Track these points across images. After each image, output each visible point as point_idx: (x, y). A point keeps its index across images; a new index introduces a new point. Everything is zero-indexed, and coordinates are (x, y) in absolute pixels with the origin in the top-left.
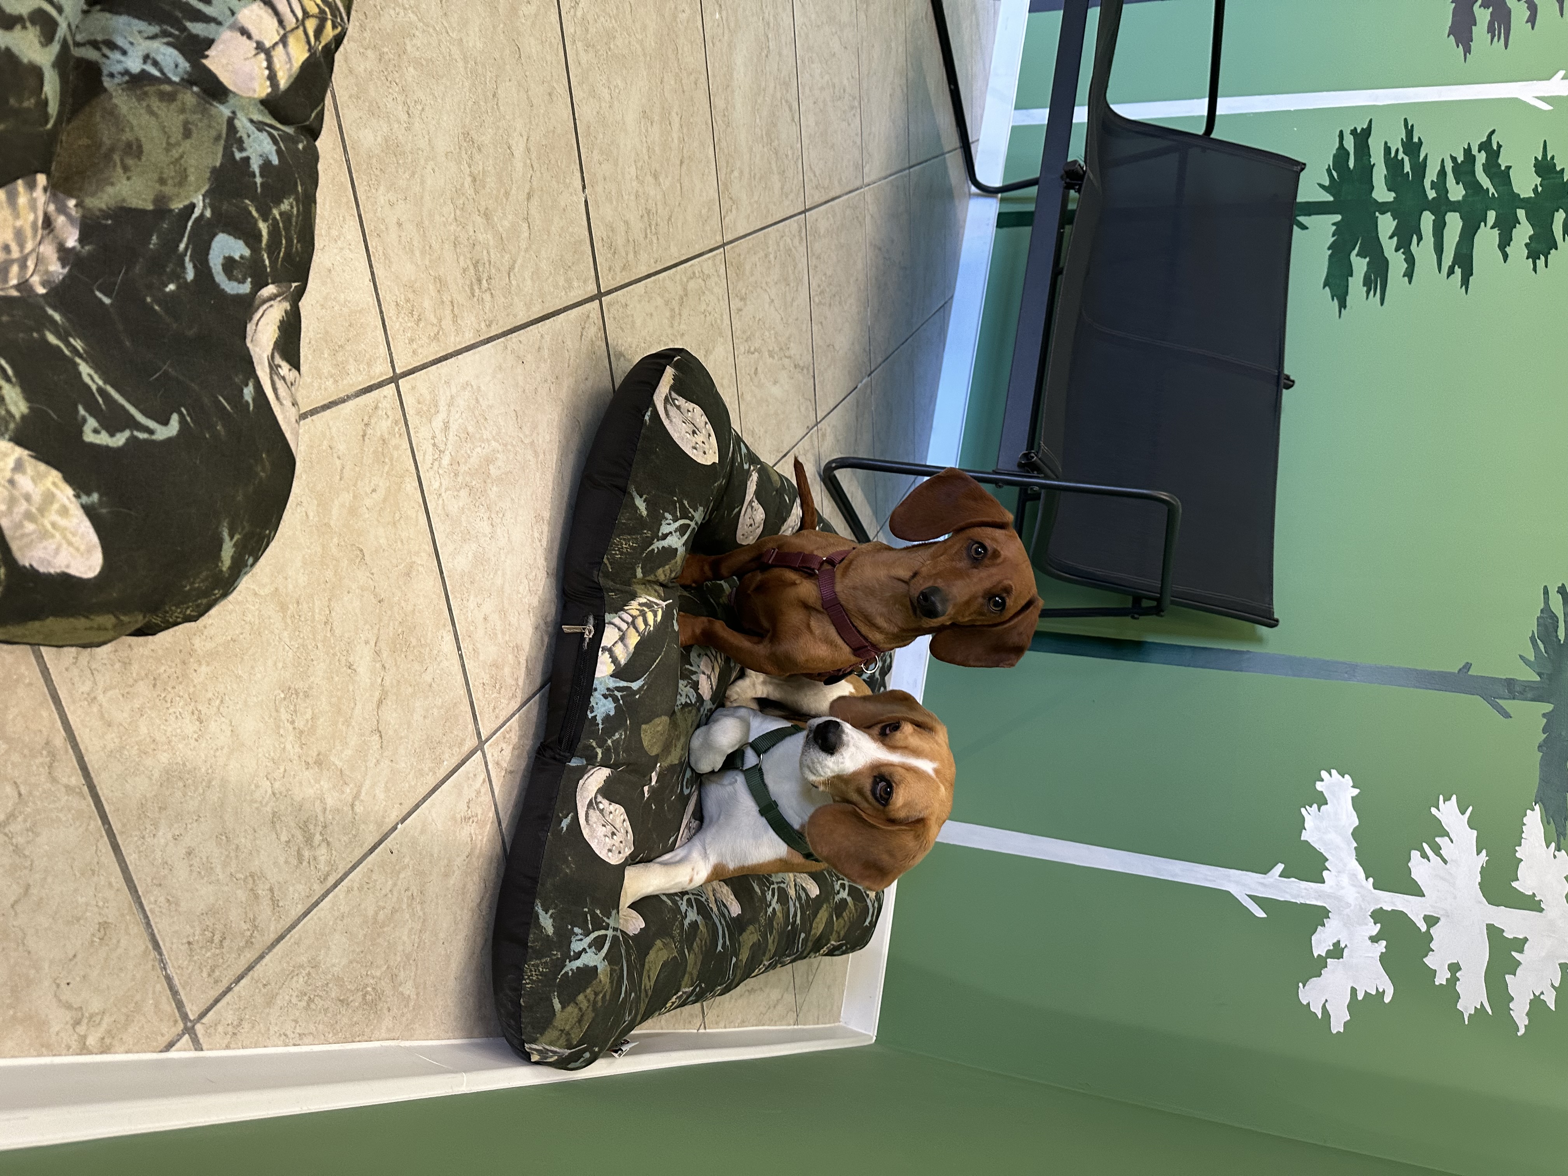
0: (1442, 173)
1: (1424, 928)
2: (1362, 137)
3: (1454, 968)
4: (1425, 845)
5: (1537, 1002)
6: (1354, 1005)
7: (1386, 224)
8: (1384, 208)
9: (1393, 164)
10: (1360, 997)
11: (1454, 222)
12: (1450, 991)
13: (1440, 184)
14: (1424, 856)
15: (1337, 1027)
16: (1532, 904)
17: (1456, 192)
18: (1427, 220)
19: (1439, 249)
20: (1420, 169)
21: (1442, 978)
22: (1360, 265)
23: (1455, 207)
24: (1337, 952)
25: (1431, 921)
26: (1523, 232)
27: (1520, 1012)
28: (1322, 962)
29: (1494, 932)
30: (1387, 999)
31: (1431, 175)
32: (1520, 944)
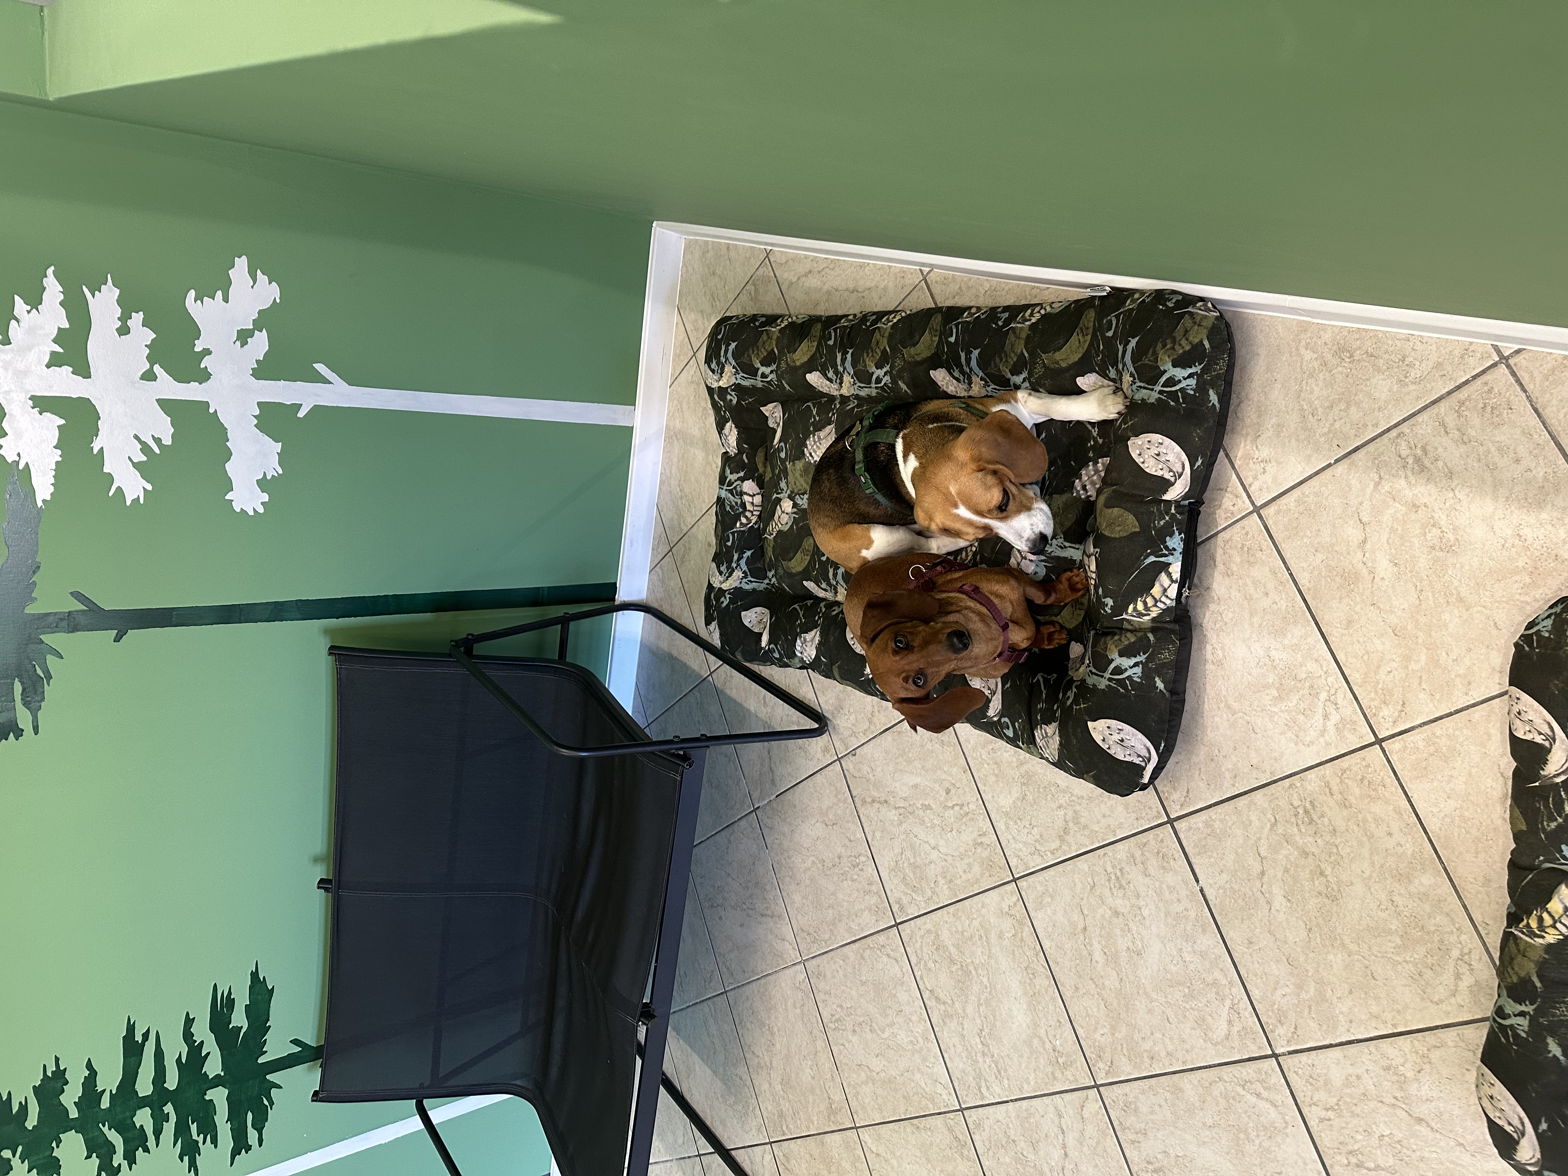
0: (158, 1133)
1: (157, 368)
2: (241, 1145)
3: (124, 330)
4: (157, 451)
5: (35, 301)
6: (225, 285)
7: (213, 1067)
8: (217, 1082)
9: (209, 1129)
10: (219, 294)
11: (144, 1087)
12: (127, 307)
13: (159, 1119)
14: (158, 441)
15: (242, 263)
16: (42, 404)
17: (143, 1118)
18: (172, 1082)
19: (159, 1055)
20: (181, 1130)
21: (137, 318)
22: (239, 1019)
23: (144, 1102)
24: (244, 336)
25: (149, 376)
26: (70, 1097)
27: (53, 290)
28: (258, 325)
29: (83, 370)
30: (192, 293)
31: (169, 1128)
32: (55, 361)
